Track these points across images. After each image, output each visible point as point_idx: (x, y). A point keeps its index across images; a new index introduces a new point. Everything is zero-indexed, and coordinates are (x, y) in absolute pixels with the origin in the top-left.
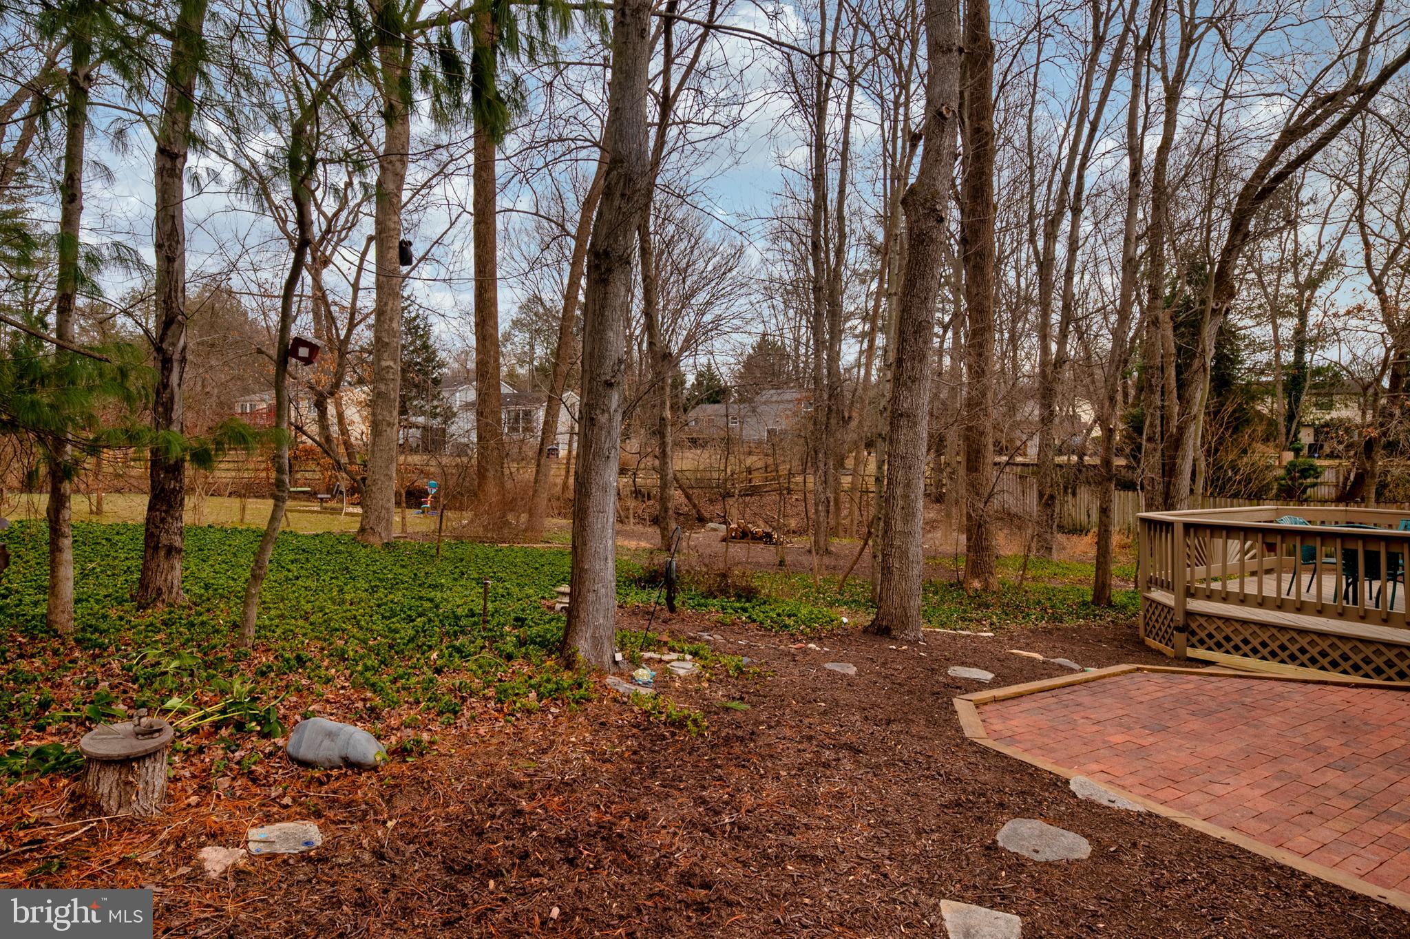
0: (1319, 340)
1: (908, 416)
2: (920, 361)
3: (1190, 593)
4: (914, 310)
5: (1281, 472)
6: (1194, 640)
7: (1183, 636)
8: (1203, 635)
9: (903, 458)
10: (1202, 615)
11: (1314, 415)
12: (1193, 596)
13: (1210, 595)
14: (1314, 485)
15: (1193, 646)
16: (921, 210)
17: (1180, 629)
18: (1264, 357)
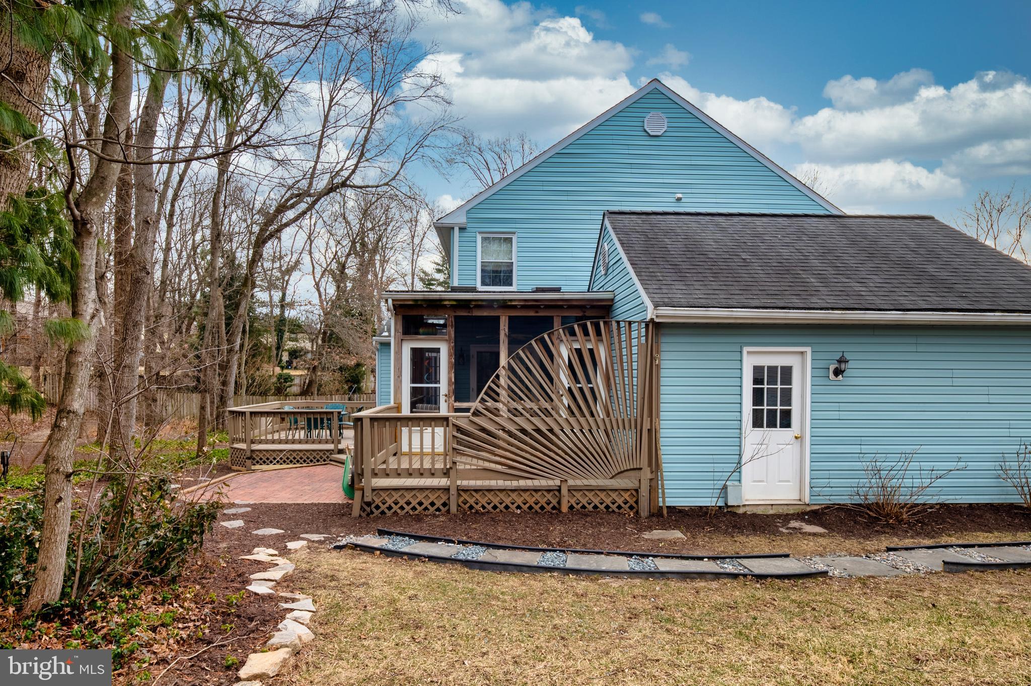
0: (292, 305)
1: (129, 367)
2: (136, 340)
3: (253, 442)
4: (133, 315)
5: (274, 380)
6: (255, 462)
7: (250, 461)
8: (258, 459)
9: (125, 388)
10: (257, 451)
11: (289, 345)
12: (253, 443)
13: (260, 442)
14: (290, 386)
15: (254, 465)
16: (138, 267)
17: (248, 458)
18: (265, 310)
